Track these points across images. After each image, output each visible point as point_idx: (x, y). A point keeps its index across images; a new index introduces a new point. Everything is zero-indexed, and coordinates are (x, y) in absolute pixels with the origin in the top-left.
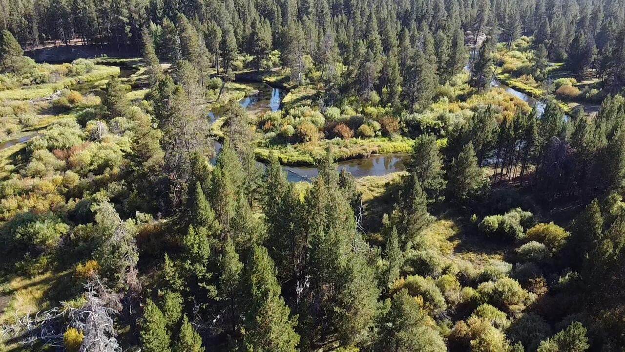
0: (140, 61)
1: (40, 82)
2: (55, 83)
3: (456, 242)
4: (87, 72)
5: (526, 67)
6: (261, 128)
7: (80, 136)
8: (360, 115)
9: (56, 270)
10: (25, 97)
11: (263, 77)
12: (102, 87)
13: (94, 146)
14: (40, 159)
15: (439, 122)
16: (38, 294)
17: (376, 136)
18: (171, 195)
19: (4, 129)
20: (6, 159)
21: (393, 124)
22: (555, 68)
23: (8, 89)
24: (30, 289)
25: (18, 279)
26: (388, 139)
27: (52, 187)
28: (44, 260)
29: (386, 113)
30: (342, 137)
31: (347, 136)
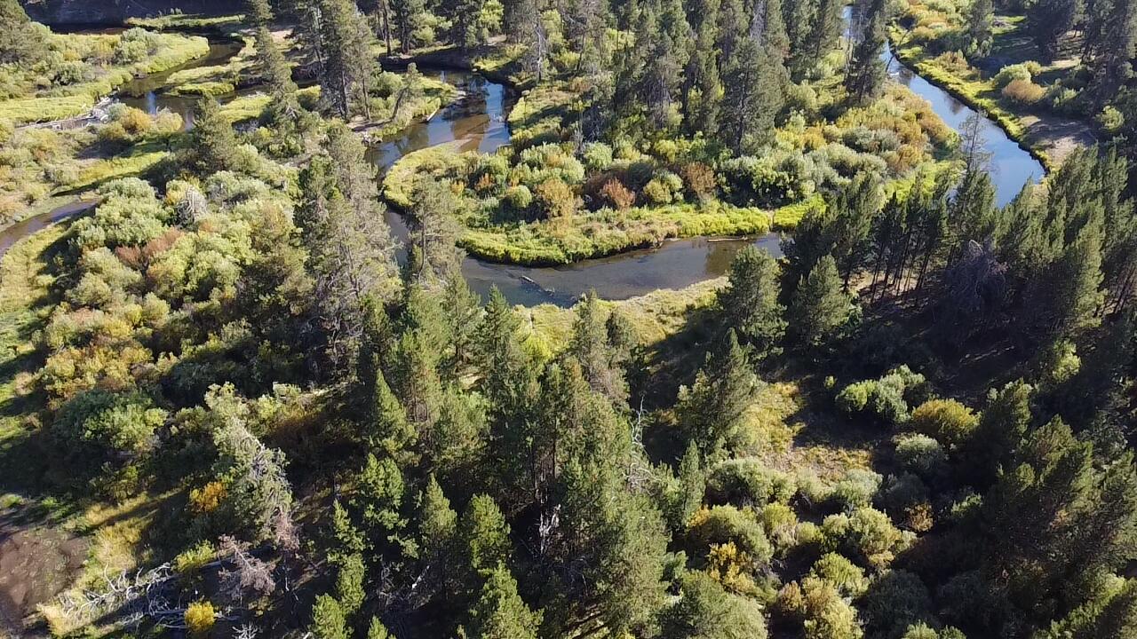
0: (245, 24)
1: (66, 80)
2: (96, 80)
3: (797, 427)
4: (150, 54)
5: (953, 34)
6: (473, 188)
7: (158, 217)
8: (646, 158)
9: (154, 490)
10: (45, 116)
11: (473, 61)
12: (180, 88)
13: (185, 240)
14: (96, 270)
15: (785, 174)
16: (133, 535)
17: (674, 202)
18: (328, 351)
19: (21, 195)
20: (36, 260)
21: (704, 179)
22: (1007, 29)
23: (11, 97)
24: (118, 525)
25: (97, 508)
26: (694, 206)
27: (126, 330)
28: (132, 472)
29: (693, 152)
30: (614, 205)
31: (623, 203)
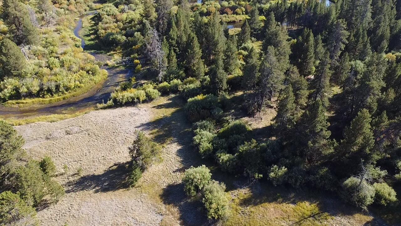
6: (192, 10)
7: (118, 11)
8: (237, 5)
9: (123, 50)
13: (125, 14)
16: (120, 55)
17: (243, 14)
19: (83, 9)
20: (90, 19)
24: (117, 54)
25: (113, 52)
26: (248, 15)
27: (115, 27)
28: (119, 47)
29: (249, 4)
30: (227, 14)
31: (229, 13)
